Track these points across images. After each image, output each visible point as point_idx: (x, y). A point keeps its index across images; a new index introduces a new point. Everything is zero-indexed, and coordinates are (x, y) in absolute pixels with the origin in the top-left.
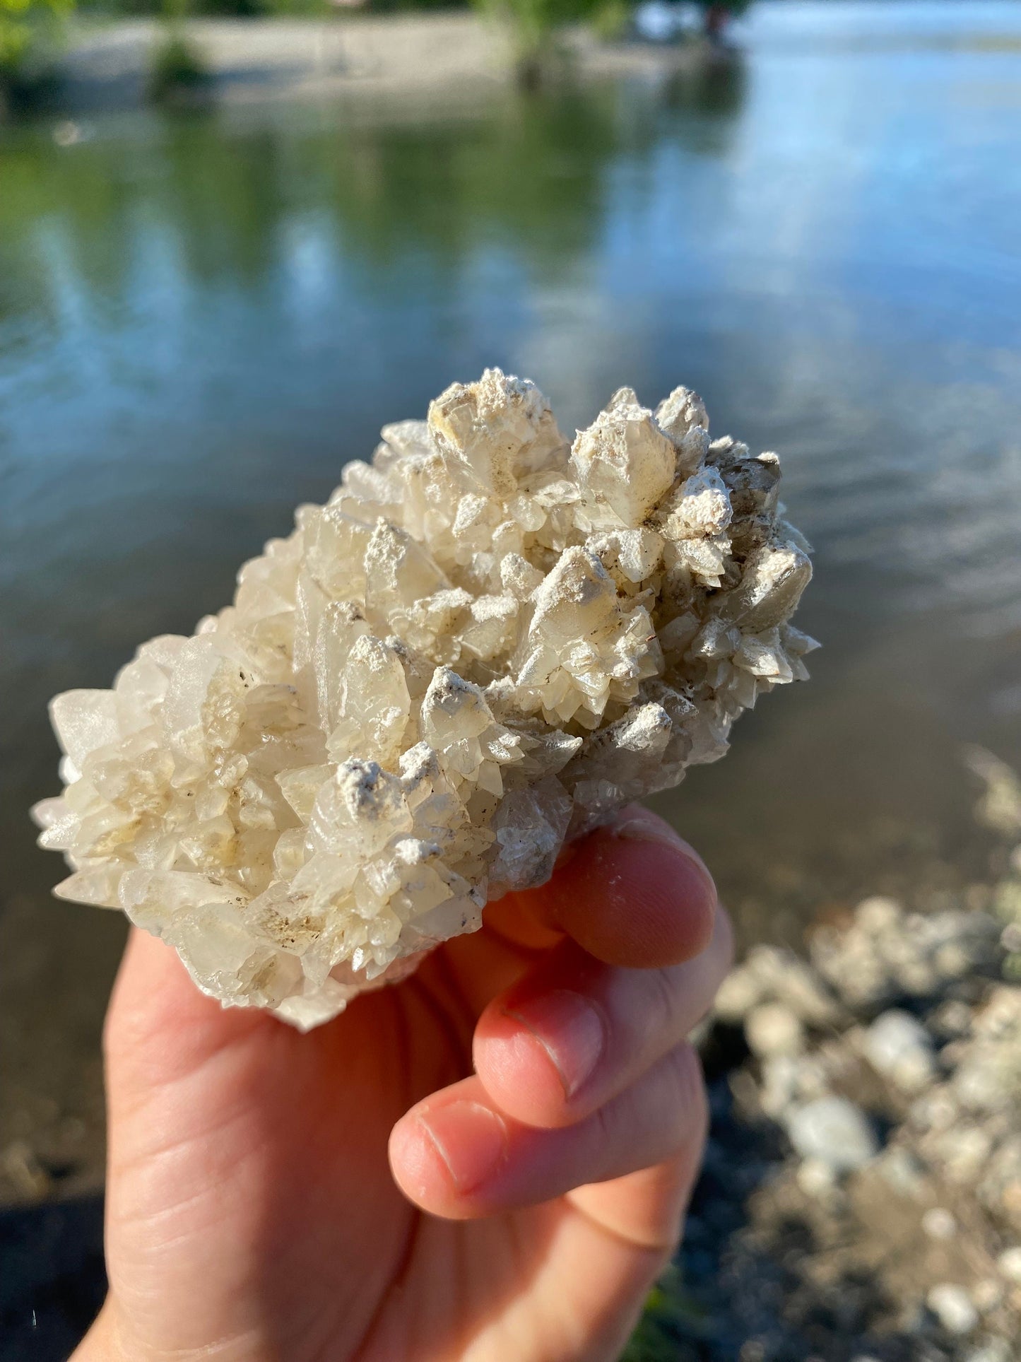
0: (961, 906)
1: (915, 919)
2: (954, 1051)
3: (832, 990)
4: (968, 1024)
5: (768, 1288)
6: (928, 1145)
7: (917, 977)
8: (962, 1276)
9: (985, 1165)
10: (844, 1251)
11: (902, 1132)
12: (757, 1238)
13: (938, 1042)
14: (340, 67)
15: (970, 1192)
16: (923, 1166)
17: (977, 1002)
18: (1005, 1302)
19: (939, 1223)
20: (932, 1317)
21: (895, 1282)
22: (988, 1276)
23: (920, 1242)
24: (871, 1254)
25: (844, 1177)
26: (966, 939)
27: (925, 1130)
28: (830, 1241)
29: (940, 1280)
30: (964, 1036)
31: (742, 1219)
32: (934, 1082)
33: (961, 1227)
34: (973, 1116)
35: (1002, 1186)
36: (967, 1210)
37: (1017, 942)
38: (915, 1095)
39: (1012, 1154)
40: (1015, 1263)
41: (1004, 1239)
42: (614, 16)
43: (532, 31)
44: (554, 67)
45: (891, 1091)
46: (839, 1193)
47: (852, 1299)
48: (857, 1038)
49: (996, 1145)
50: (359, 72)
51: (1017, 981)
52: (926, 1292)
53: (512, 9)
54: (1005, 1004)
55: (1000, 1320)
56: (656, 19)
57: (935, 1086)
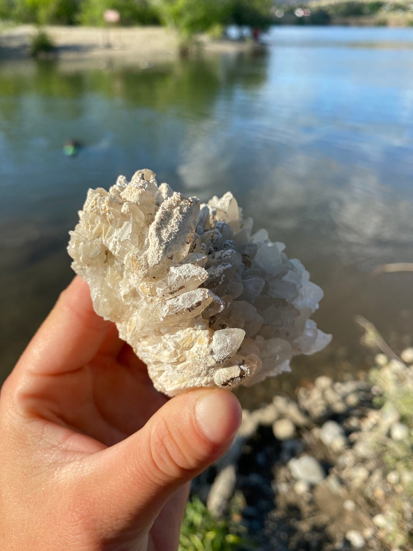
0: (356, 379)
1: (338, 385)
2: (354, 436)
3: (306, 413)
4: (360, 425)
5: (283, 536)
6: (344, 474)
7: (339, 407)
8: (359, 526)
9: (366, 481)
10: (312, 518)
11: (334, 470)
12: (277, 514)
13: (347, 433)
14: (109, 46)
15: (361, 492)
16: (342, 482)
17: (363, 416)
18: (374, 536)
19: (349, 505)
20: (347, 543)
21: (332, 529)
22: (370, 526)
23: (342, 513)
24: (323, 518)
25: (312, 487)
26: (357, 391)
27: (343, 468)
28: (306, 515)
29: (350, 528)
30: (358, 430)
31: (273, 506)
32: (346, 449)
33: (357, 506)
34: (362, 461)
35: (373, 490)
36: (361, 500)
37: (378, 392)
38: (339, 454)
39: (377, 477)
40: (379, 520)
41: (374, 511)
42: (217, 30)
43: (185, 34)
44: (193, 49)
45: (330, 452)
46: (310, 495)
47: (316, 537)
48: (316, 432)
49: (371, 473)
50: (116, 48)
51: (378, 407)
52: (345, 534)
53: (177, 26)
54: (373, 417)
55: (374, 543)
56: (233, 31)
57: (346, 451)
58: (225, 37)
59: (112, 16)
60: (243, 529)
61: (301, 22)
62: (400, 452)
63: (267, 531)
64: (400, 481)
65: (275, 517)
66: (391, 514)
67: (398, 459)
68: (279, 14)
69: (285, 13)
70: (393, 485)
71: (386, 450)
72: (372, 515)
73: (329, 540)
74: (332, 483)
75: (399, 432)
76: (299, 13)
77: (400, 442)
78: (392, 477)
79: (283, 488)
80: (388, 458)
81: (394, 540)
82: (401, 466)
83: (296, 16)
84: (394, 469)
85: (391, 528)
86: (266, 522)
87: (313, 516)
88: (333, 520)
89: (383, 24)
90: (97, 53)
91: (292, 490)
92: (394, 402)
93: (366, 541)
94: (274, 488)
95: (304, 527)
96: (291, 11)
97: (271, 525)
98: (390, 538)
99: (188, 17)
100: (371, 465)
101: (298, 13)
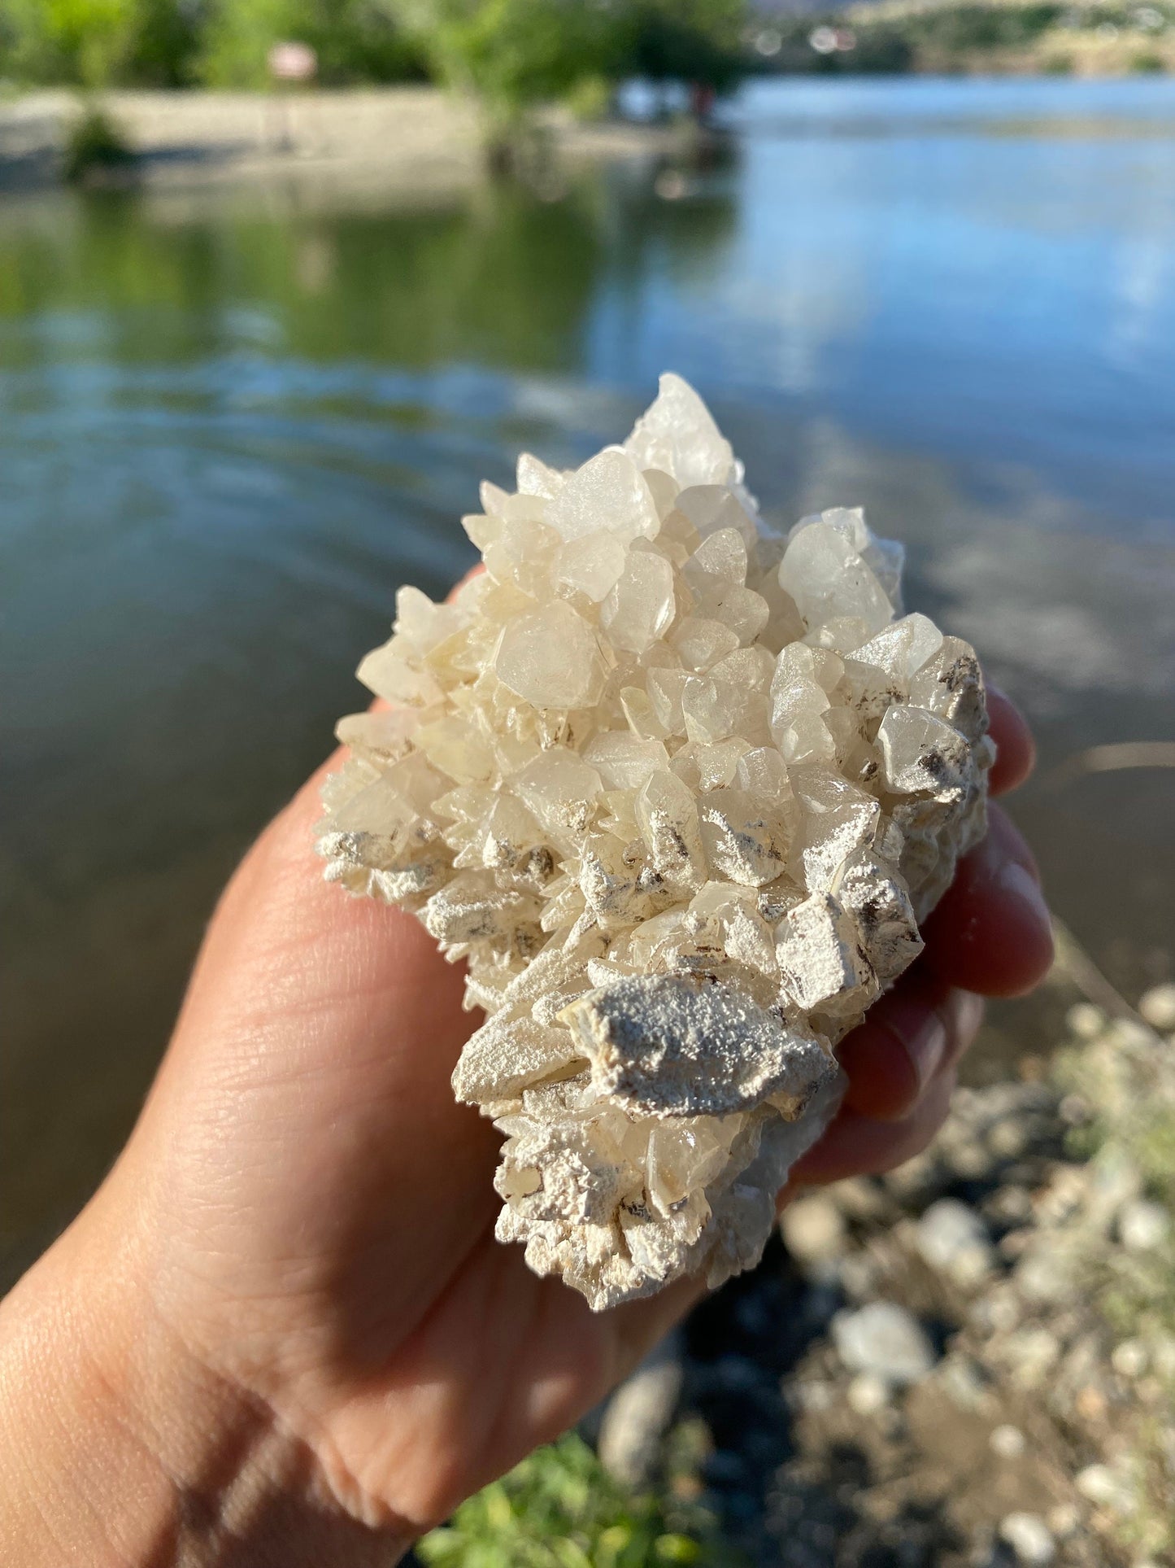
0: (1013, 1077)
2: (1015, 1242)
4: (1030, 1208)
5: (821, 1533)
6: (992, 1352)
7: (970, 1160)
8: (1037, 1502)
9: (1054, 1371)
10: (902, 1482)
11: (962, 1340)
12: (803, 1472)
13: (996, 1232)
14: (285, 146)
15: (1040, 1402)
16: (985, 1375)
17: (1038, 1185)
18: (1083, 1528)
19: (1008, 1441)
20: (1005, 1550)
21: (960, 1511)
22: (1068, 1499)
23: (988, 1462)
24: (933, 1481)
25: (899, 1392)
26: (1022, 1112)
27: (987, 1334)
28: (885, 1472)
29: (1012, 1508)
30: (1024, 1223)
31: (788, 1450)
32: (995, 1279)
33: (1031, 1442)
34: (1039, 1313)
35: (1075, 1396)
36: (1040, 1425)
37: (1080, 1115)
38: (975, 1294)
39: (1083, 1358)
40: (1095, 1481)
41: (1080, 1456)
42: (591, 93)
43: (502, 110)
44: (527, 149)
45: (948, 1290)
46: (895, 1415)
47: (914, 1536)
48: (907, 1232)
49: (1066, 1347)
50: (307, 153)
51: (1081, 1158)
52: (997, 1523)
53: (479, 85)
54: (1068, 1185)
55: (1082, 1549)
56: (638, 97)
57: (995, 1284)
58: (615, 115)
59: (293, 60)
60: (705, 1517)
61: (828, 67)
62: (1148, 1283)
63: (776, 1523)
64: (1149, 1369)
65: (797, 1481)
66: (1128, 1462)
67: (1142, 1305)
68: (766, 44)
69: (784, 41)
70: (1131, 1380)
71: (1110, 1280)
72: (1073, 1469)
73: (952, 1542)
74: (957, 1379)
75: (1143, 1228)
76: (825, 41)
77: (1149, 1257)
78: (1129, 1357)
79: (814, 1395)
80: (1116, 1303)
81: (1139, 1536)
82: (1151, 1324)
83: (814, 51)
84: (1132, 1334)
85: (1130, 1503)
86: (770, 1496)
87: (906, 1474)
88: (962, 1485)
89: (1062, 67)
90: (253, 169)
91: (842, 1402)
92: (1126, 1141)
93: (1060, 1543)
94: (789, 1397)
95: (880, 1506)
96: (799, 36)
97: (784, 1507)
98: (1128, 1534)
99: (511, 59)
100: (1068, 1322)
101: (821, 43)
